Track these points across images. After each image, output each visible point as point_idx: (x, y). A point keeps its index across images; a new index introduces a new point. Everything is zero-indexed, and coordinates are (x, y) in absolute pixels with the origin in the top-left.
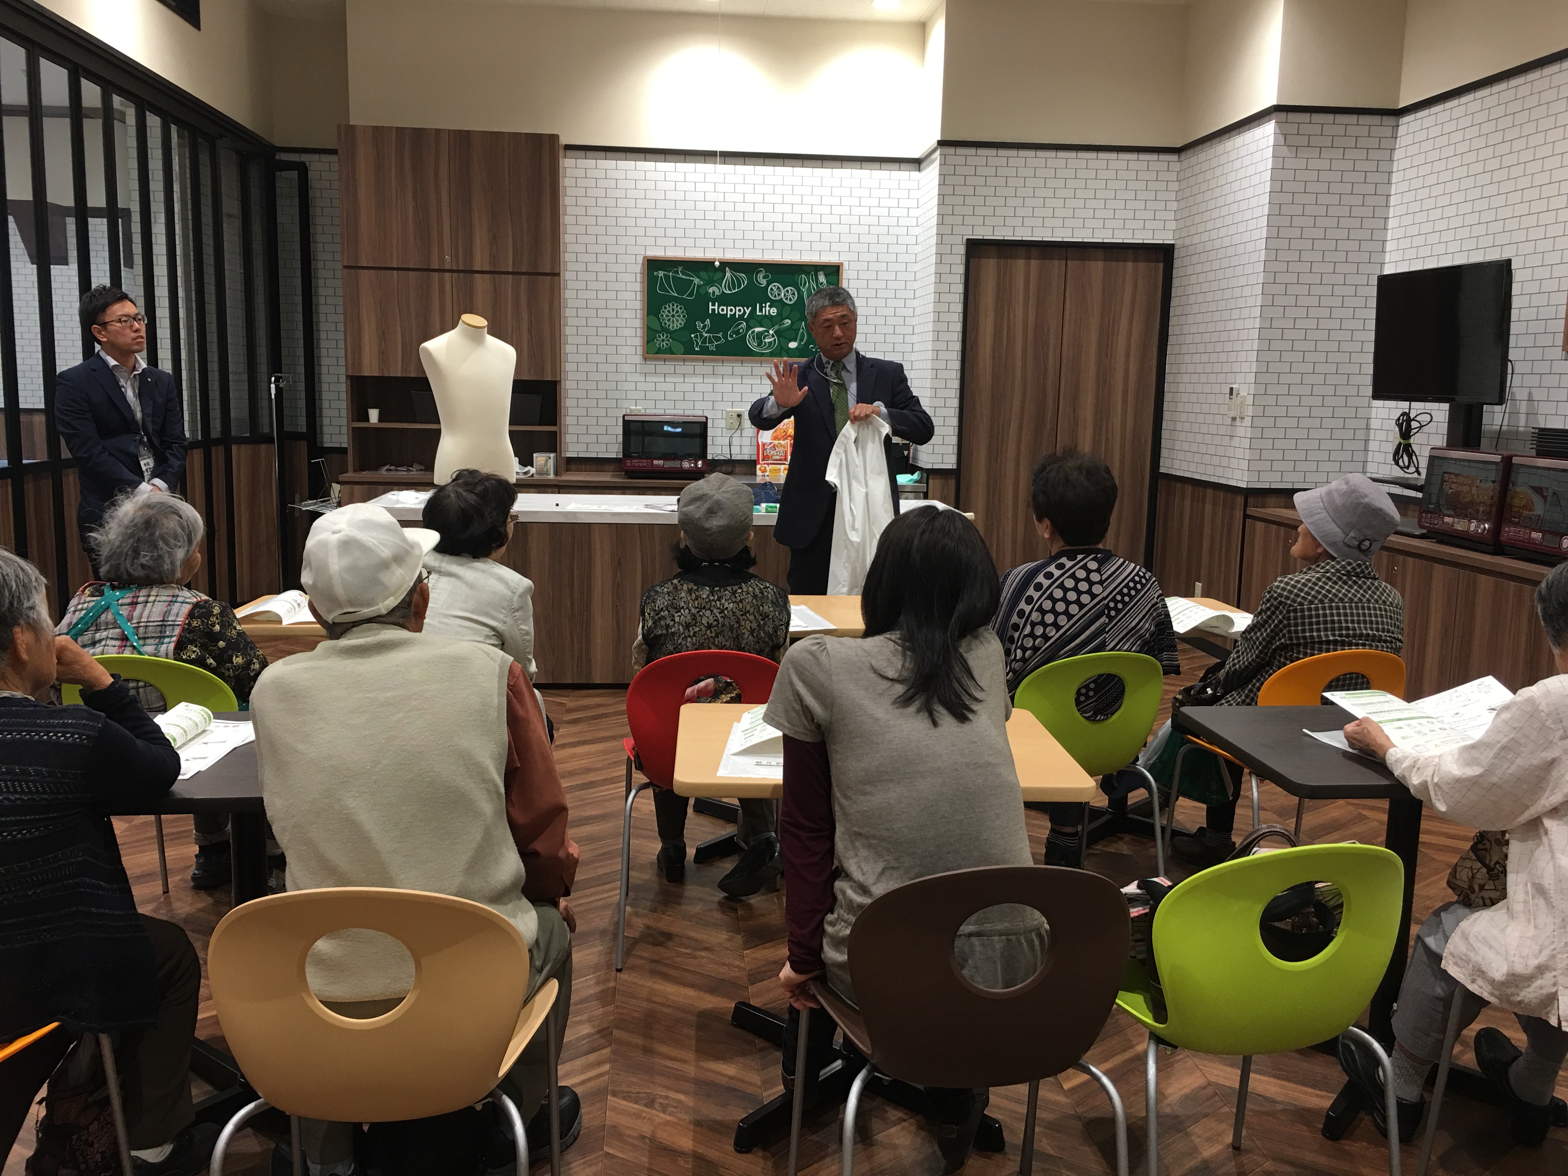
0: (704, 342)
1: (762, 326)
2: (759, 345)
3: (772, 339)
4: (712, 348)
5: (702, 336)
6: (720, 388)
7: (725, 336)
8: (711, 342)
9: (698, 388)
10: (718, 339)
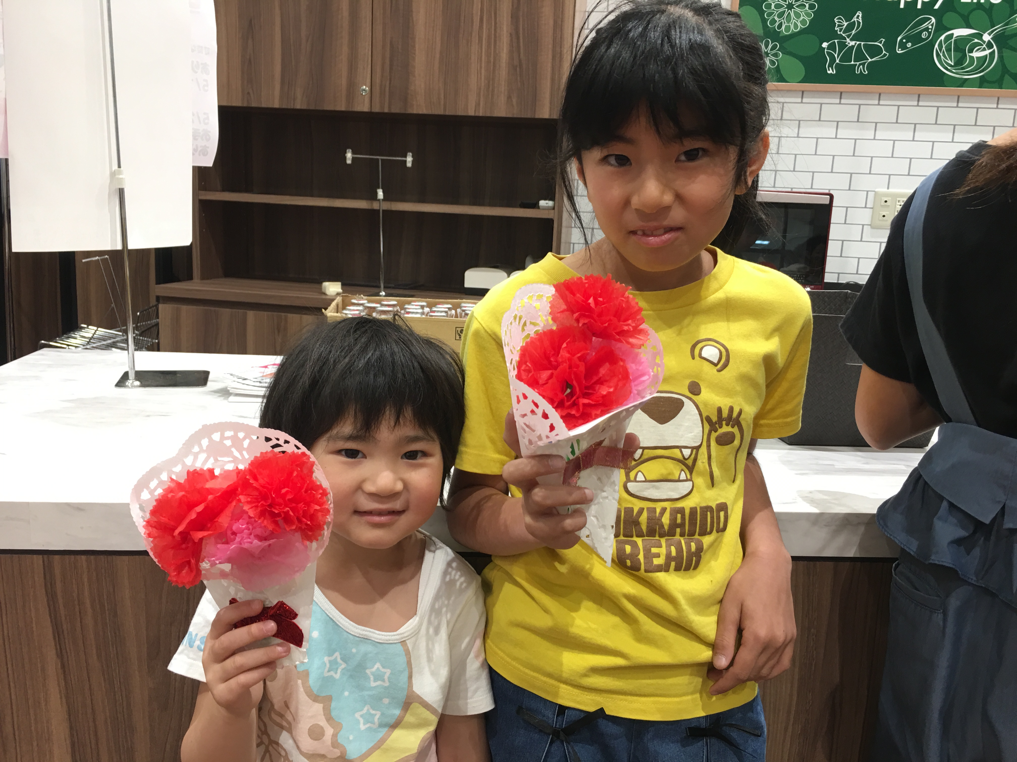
0: (846, 57)
1: (969, 26)
2: (959, 63)
3: (987, 52)
4: (861, 69)
5: (843, 45)
6: (865, 148)
7: (890, 46)
8: (860, 57)
9: (826, 147)
10: (874, 51)
